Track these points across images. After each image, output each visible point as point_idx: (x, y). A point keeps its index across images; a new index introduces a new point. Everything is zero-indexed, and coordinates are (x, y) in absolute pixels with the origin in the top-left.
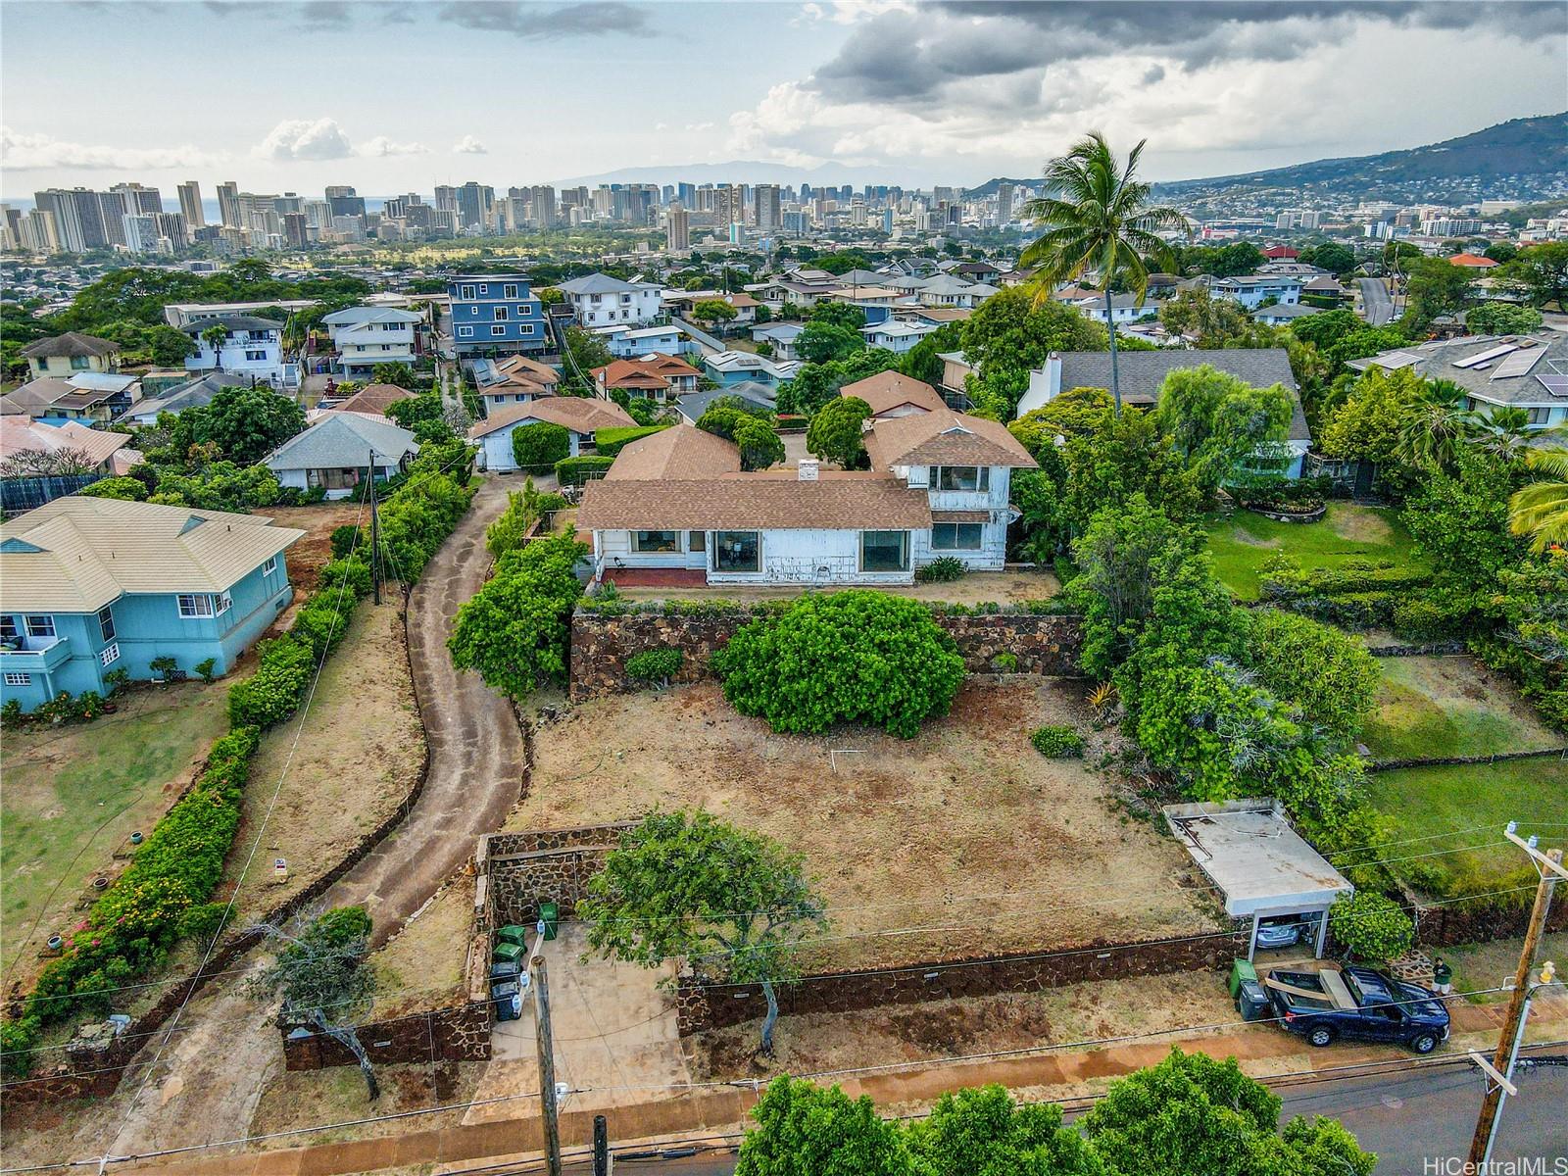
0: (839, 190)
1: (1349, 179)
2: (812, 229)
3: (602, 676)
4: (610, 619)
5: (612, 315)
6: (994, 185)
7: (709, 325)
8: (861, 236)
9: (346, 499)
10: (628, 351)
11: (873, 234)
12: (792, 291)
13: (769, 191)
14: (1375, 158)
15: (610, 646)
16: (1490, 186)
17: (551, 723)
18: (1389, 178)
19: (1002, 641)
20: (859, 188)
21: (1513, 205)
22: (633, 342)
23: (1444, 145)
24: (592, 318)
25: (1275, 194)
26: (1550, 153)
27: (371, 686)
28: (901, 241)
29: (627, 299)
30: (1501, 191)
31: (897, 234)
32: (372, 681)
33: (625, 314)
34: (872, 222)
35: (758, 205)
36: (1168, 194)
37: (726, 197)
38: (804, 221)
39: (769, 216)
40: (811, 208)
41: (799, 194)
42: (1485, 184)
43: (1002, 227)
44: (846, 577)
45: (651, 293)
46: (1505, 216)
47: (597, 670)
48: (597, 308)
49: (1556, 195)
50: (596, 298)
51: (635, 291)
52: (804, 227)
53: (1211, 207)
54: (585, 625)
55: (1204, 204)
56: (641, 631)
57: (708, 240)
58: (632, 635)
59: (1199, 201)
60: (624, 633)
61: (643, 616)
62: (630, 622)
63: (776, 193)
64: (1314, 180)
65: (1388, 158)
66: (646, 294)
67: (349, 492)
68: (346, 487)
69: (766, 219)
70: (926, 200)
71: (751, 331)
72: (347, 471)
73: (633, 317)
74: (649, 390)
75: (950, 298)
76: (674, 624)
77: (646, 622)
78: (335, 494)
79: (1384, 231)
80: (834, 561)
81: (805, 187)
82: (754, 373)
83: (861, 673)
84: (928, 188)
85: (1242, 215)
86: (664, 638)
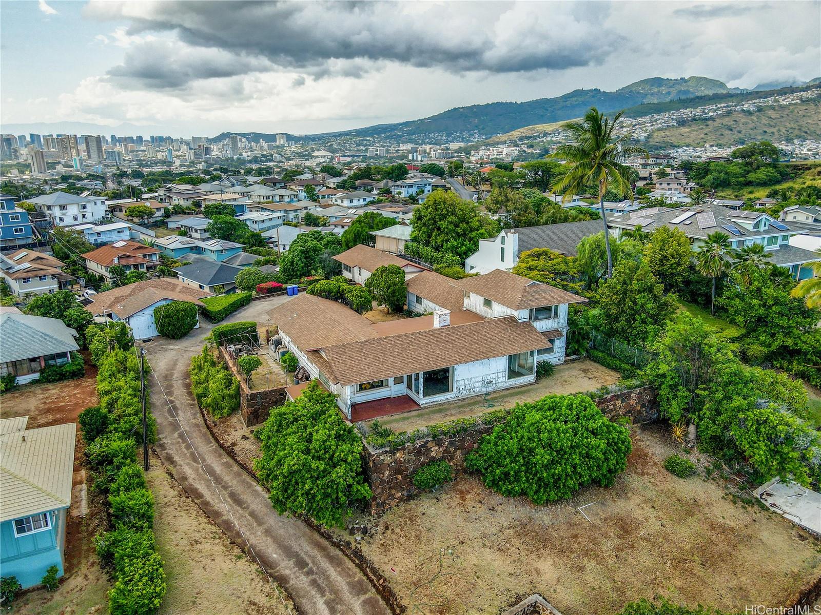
0: (135, 138)
1: (393, 133)
2: (124, 160)
3: (393, 491)
4: (398, 450)
5: (75, 218)
6: (224, 136)
7: (136, 220)
8: (156, 163)
9: (34, 382)
10: (96, 240)
11: (163, 162)
12: (174, 197)
13: (94, 139)
14: (401, 124)
15: (398, 469)
16: (450, 135)
17: (367, 538)
18: (410, 133)
19: (615, 409)
20: (147, 137)
21: (462, 145)
22: (99, 234)
23: (429, 118)
24: (61, 220)
25: (362, 140)
26: (471, 122)
27: (199, 547)
28: (181, 166)
29: (84, 207)
30: (454, 138)
31: (178, 163)
32: (196, 542)
33: (84, 217)
34: (160, 156)
35: (88, 146)
36: (313, 141)
37: (64, 142)
38: (119, 156)
39: (96, 153)
40: (119, 148)
41: (110, 140)
42: (448, 136)
43: (235, 158)
44: (500, 385)
45: (99, 203)
46: (460, 150)
47: (390, 488)
48: (64, 214)
49: (476, 140)
50: (63, 207)
51: (89, 202)
52: (119, 159)
53: (335, 146)
54: (382, 458)
55: (332, 145)
56: (419, 453)
57: (59, 167)
58: (413, 457)
59: (329, 144)
60: (407, 457)
61: (419, 443)
62: (412, 448)
63: (99, 140)
64: (378, 134)
65: (407, 124)
66: (95, 204)
67: (36, 376)
68: (34, 372)
69: (94, 154)
70: (187, 144)
71: (167, 223)
72: (33, 360)
73: (89, 218)
74: (134, 265)
75: (268, 197)
76: (439, 443)
77: (422, 446)
78: (23, 380)
79: (417, 157)
80: (494, 376)
81: (113, 137)
82: (192, 248)
83: (594, 453)
84: (187, 137)
85: (350, 150)
86: (433, 454)
